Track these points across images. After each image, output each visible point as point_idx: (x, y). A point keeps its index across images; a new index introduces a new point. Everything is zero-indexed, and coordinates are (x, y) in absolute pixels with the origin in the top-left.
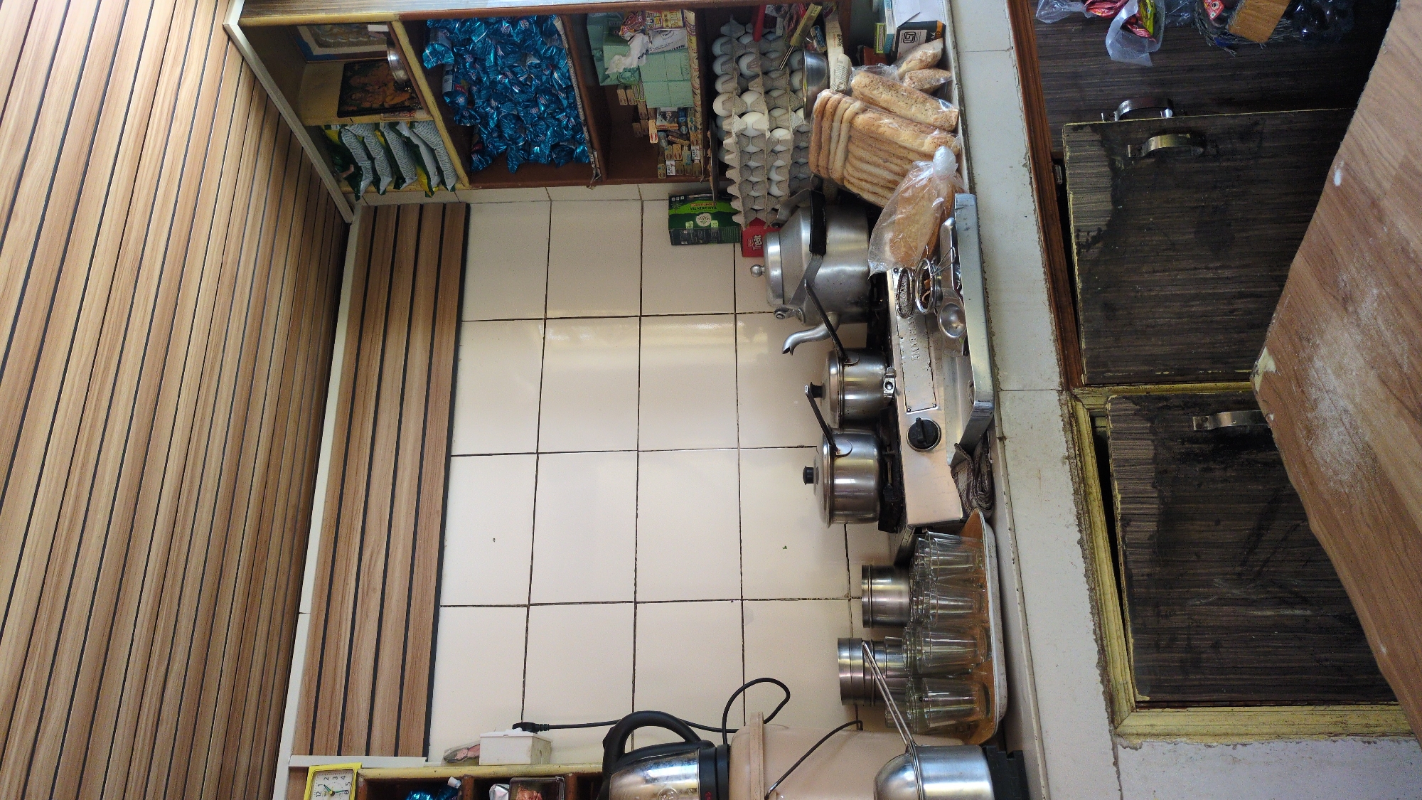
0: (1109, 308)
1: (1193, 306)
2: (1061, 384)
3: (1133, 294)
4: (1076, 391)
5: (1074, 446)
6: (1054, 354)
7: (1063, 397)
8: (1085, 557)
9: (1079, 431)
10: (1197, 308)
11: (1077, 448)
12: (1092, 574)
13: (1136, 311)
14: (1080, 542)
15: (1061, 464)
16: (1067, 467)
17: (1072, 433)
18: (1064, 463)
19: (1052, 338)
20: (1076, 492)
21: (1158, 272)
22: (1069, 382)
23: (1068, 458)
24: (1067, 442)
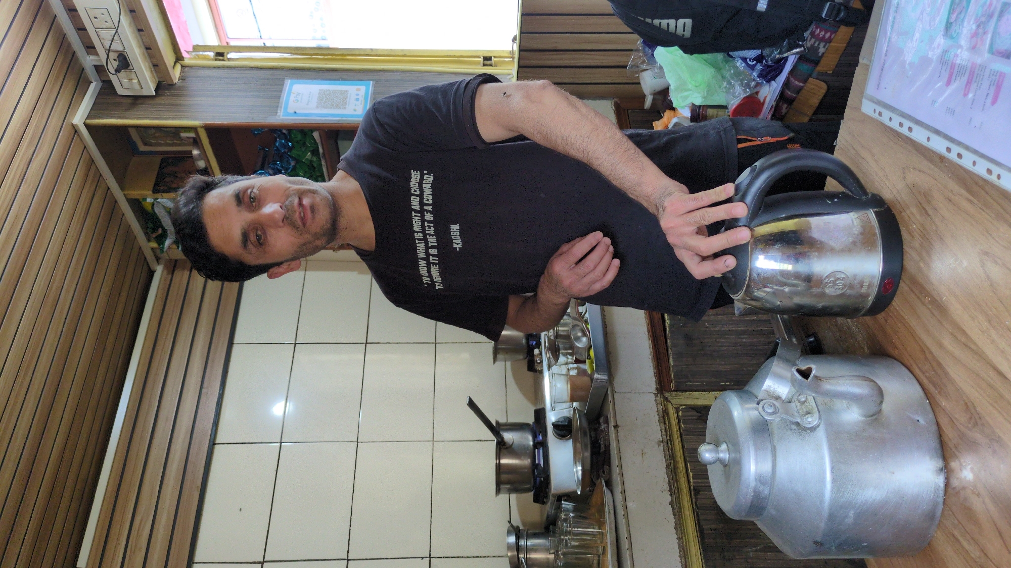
0: (688, 338)
2: (657, 389)
3: (703, 329)
4: (667, 395)
5: (666, 434)
6: (652, 368)
7: (658, 398)
8: (674, 514)
9: (669, 423)
11: (668, 435)
12: (679, 527)
13: (706, 340)
14: (671, 503)
15: (657, 446)
16: (662, 448)
17: (665, 424)
18: (659, 445)
19: (650, 357)
20: (668, 467)
21: (720, 315)
22: (662, 387)
23: (662, 442)
24: (661, 430)
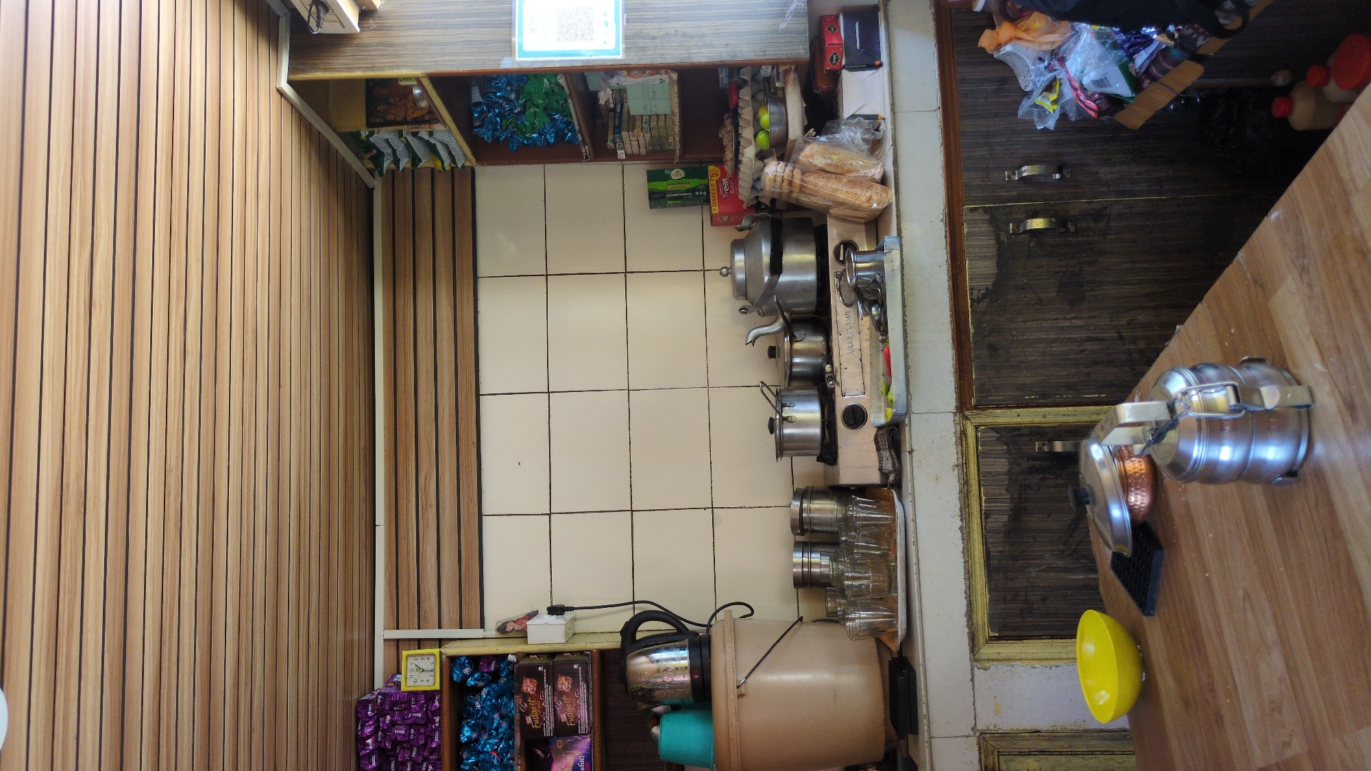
0: (993, 348)
1: (1054, 347)
2: (957, 407)
3: (1010, 338)
4: (967, 413)
5: (962, 457)
6: (953, 383)
7: (957, 418)
8: (963, 539)
9: (967, 444)
10: (1056, 348)
11: (964, 458)
12: (967, 552)
13: (1013, 350)
14: (961, 529)
15: (951, 470)
16: (956, 472)
17: (962, 446)
18: (954, 470)
19: (952, 370)
20: (961, 492)
21: (1030, 321)
22: (963, 406)
23: (957, 466)
24: (957, 453)
